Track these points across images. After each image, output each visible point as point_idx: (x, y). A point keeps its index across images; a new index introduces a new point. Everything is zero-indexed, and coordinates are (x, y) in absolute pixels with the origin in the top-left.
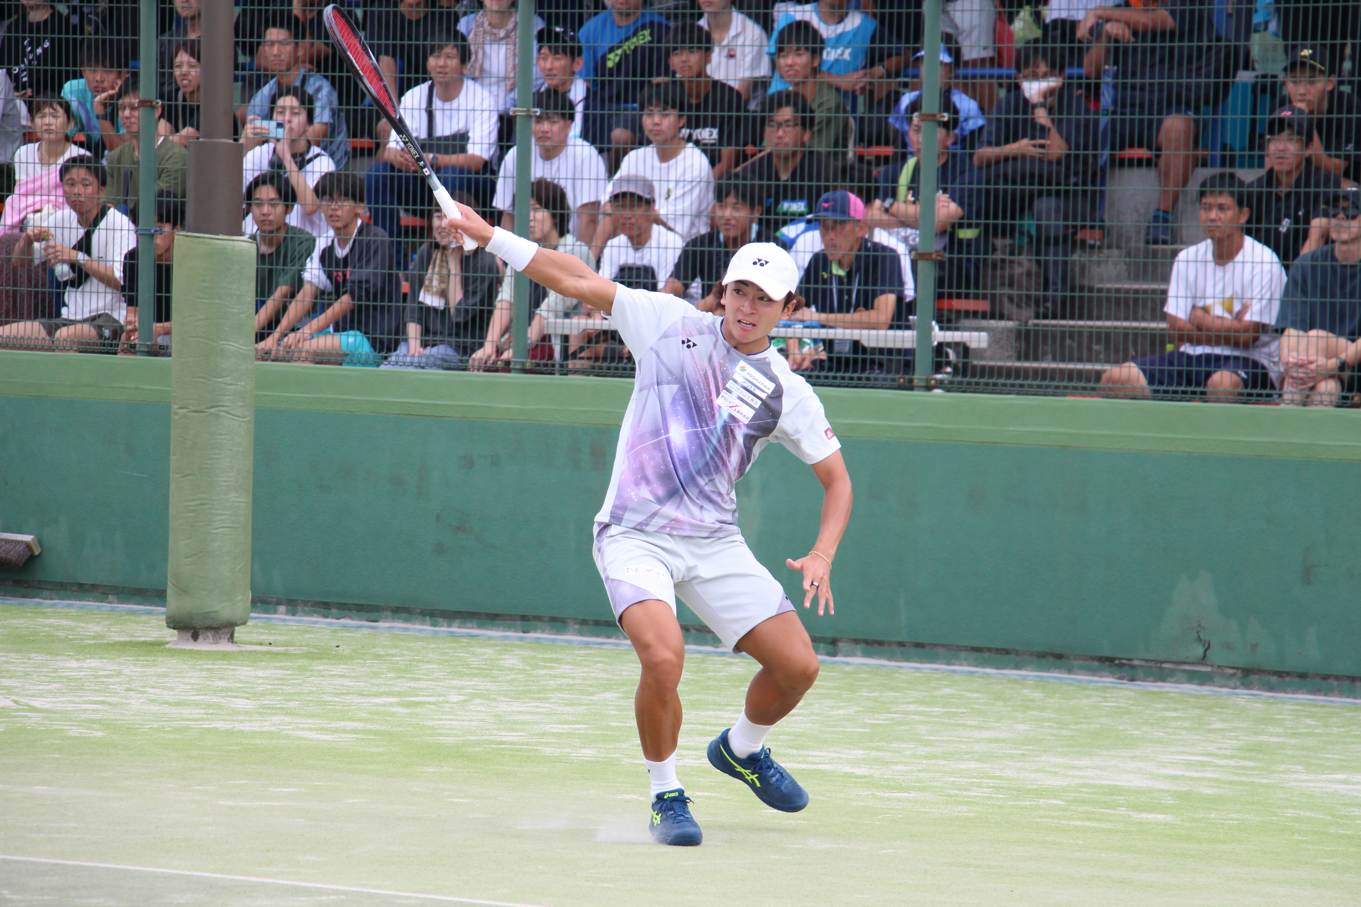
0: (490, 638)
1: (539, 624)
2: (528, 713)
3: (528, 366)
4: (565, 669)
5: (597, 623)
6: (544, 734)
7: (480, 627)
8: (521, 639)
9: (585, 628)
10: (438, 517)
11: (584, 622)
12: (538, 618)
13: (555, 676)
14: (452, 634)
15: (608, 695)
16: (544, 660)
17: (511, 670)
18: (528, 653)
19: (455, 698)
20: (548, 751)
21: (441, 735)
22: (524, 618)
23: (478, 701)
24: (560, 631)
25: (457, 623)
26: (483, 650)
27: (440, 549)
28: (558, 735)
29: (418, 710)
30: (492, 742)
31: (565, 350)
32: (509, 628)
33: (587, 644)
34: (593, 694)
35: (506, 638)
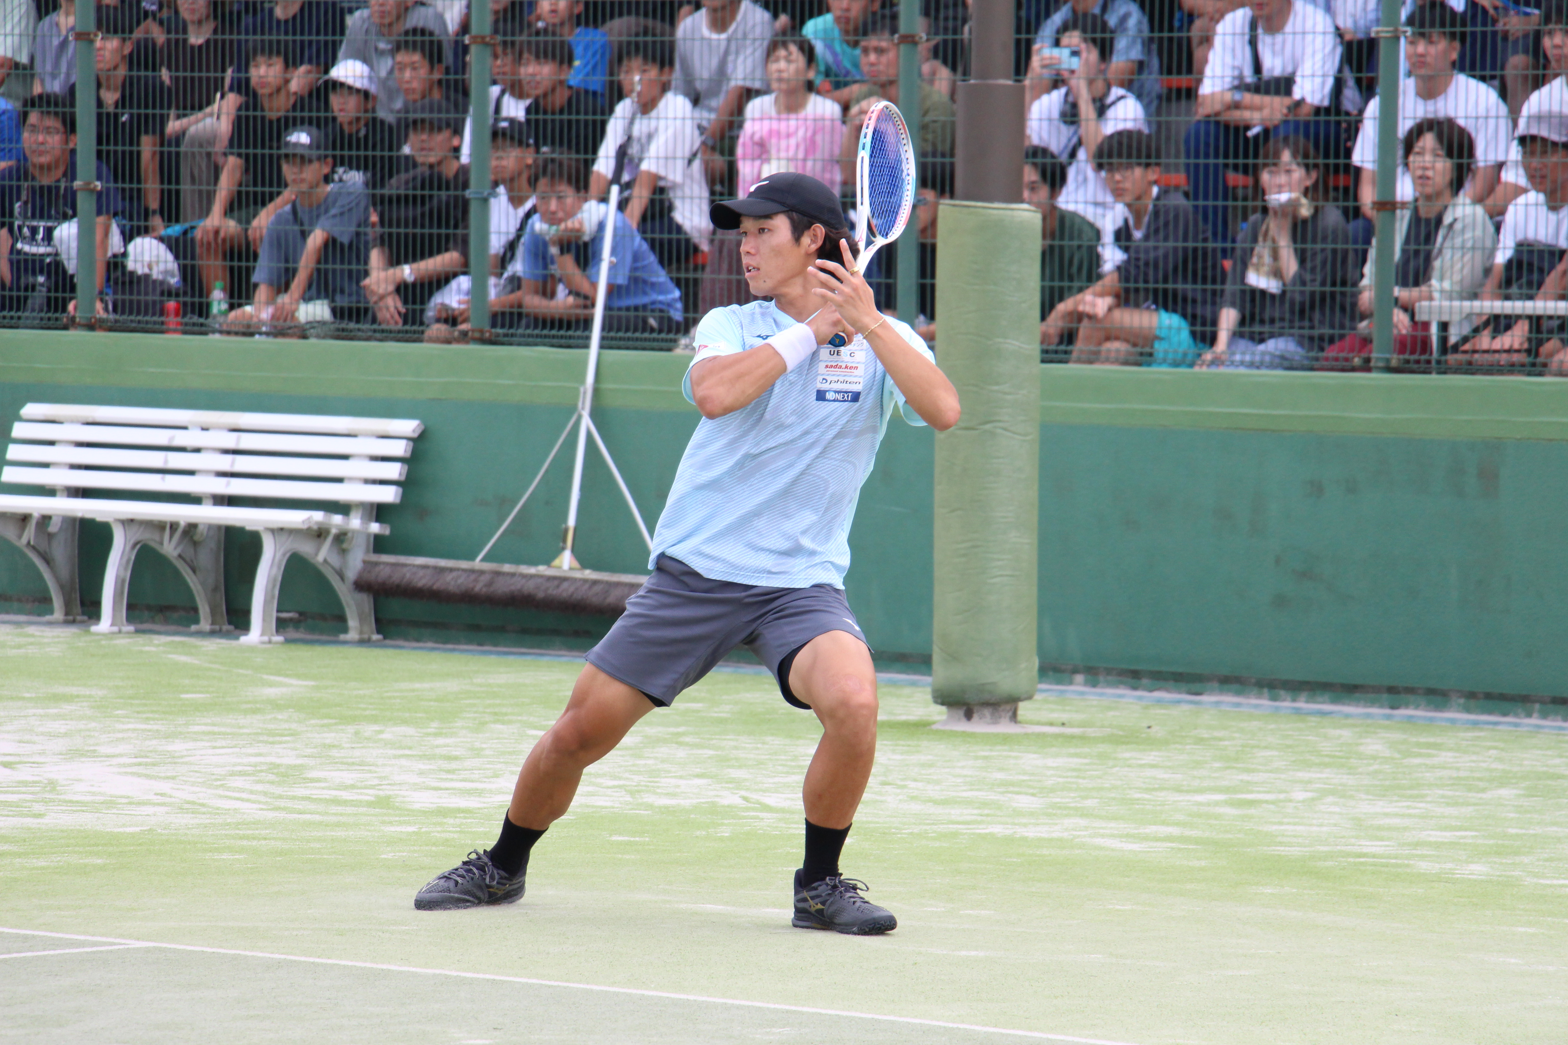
0: (1347, 716)
1: (1411, 698)
2: (1396, 815)
3: (1394, 363)
4: (1446, 757)
5: (1488, 696)
6: (1417, 844)
7: (1334, 701)
8: (1389, 717)
9: (1472, 703)
10: (1278, 561)
11: (1471, 695)
12: (1410, 690)
13: (1433, 767)
14: (1298, 712)
15: (1504, 792)
16: (1418, 745)
17: (1374, 758)
18: (1398, 736)
19: (1300, 796)
20: (1424, 866)
21: (1281, 844)
22: (1392, 690)
23: (1330, 799)
24: (1438, 708)
25: (1304, 696)
26: (1338, 732)
27: (1280, 602)
28: (1438, 845)
29: (1252, 811)
30: (1349, 855)
31: (1444, 340)
32: (1373, 703)
33: (1476, 723)
34: (1484, 790)
35: (1368, 716)
